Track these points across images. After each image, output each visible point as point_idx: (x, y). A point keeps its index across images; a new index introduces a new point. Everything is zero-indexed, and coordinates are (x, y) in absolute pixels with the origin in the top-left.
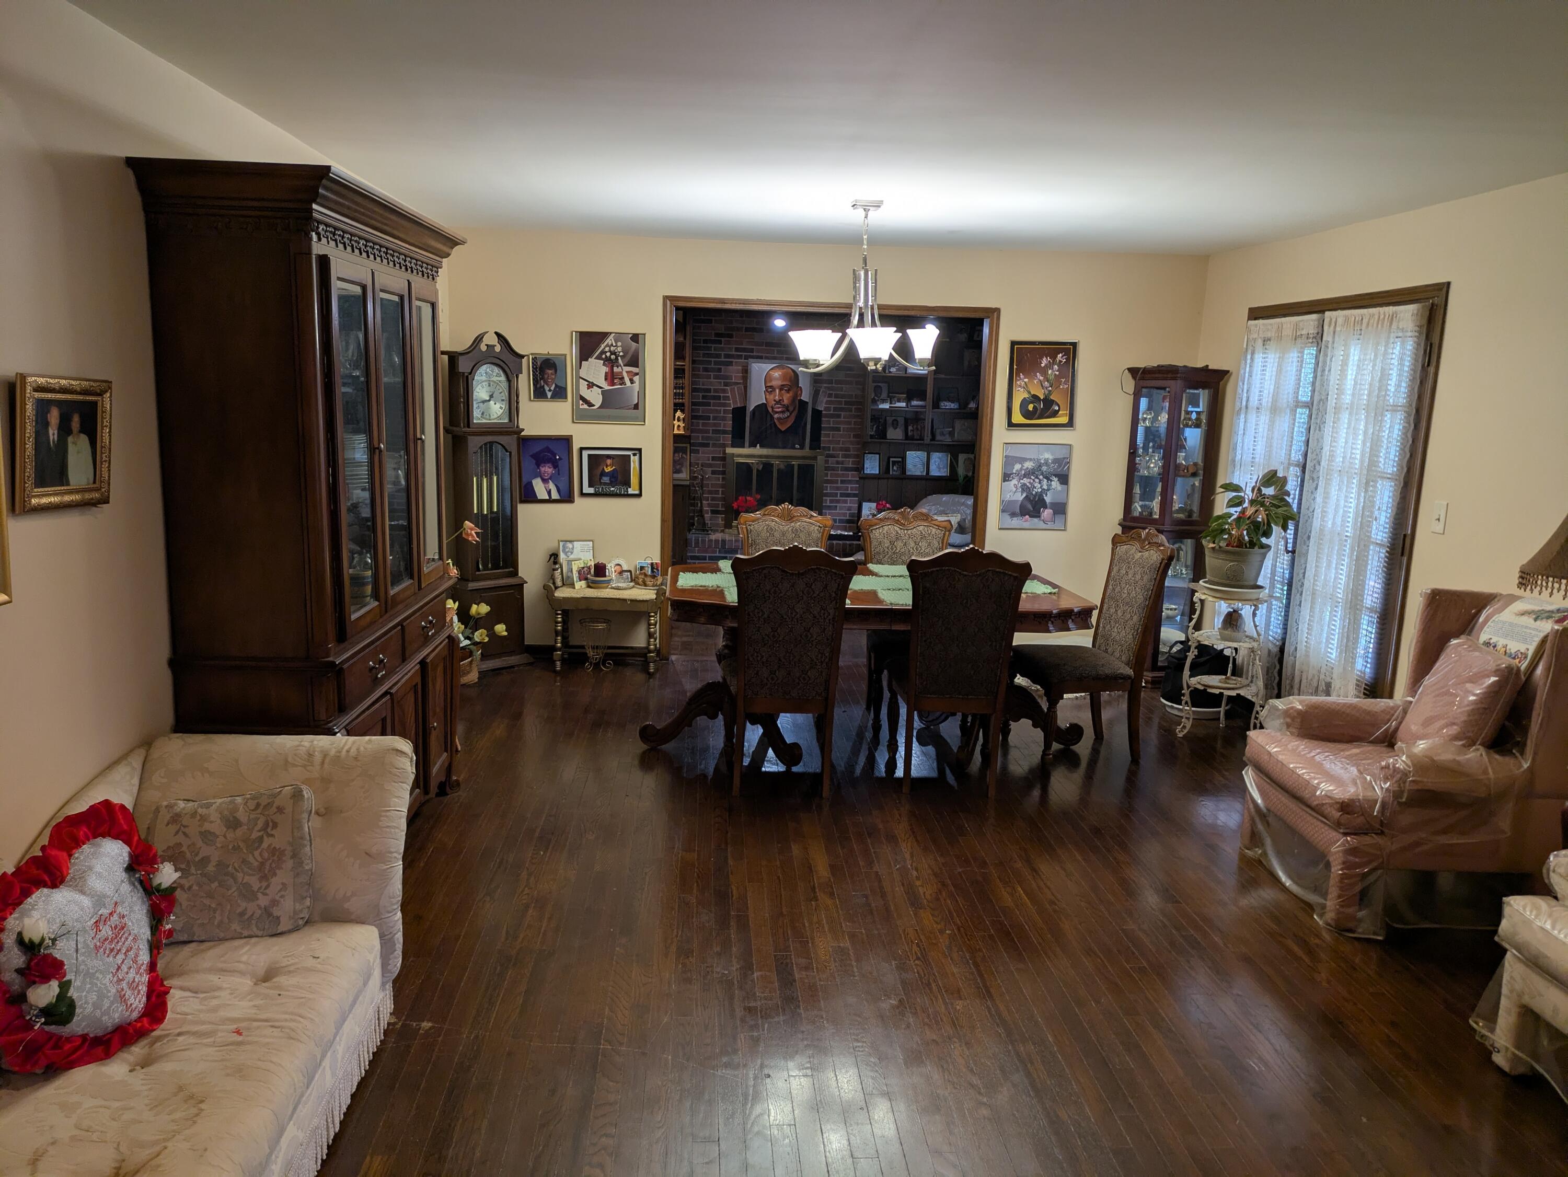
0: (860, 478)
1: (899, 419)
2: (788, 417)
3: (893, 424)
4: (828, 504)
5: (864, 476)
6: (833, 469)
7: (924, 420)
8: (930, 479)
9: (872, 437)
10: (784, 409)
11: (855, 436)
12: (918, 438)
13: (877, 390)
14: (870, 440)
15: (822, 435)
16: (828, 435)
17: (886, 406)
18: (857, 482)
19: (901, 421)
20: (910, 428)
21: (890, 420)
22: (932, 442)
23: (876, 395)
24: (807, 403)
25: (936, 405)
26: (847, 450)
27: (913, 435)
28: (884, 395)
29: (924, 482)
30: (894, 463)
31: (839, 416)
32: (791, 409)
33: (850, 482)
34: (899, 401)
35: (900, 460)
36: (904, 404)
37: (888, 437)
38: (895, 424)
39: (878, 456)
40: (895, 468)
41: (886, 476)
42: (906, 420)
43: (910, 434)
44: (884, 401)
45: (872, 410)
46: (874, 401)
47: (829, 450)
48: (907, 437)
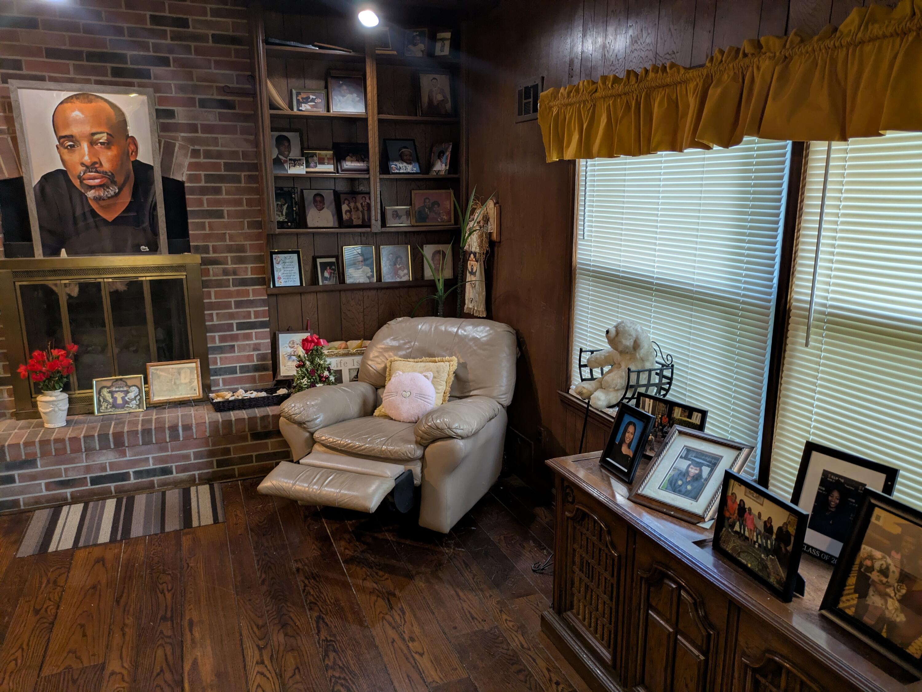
0: (268, 295)
1: (324, 193)
2: (116, 195)
3: (315, 201)
4: (218, 344)
5: (276, 291)
6: (220, 284)
7: (369, 193)
8: (382, 289)
9: (281, 225)
10: (105, 180)
11: (251, 225)
12: (360, 222)
13: (281, 141)
14: (278, 231)
15: (190, 227)
16: (202, 226)
17: (300, 170)
18: (263, 303)
19: (329, 196)
20: (345, 208)
21: (309, 195)
22: (384, 230)
23: (280, 153)
24: (150, 168)
25: (385, 169)
26: (241, 249)
27: (351, 220)
28: (295, 152)
29: (373, 293)
30: (324, 266)
31: (217, 191)
32: (120, 179)
33: (251, 303)
34: (321, 161)
35: (333, 260)
36: (329, 168)
37: (310, 223)
38: (319, 202)
39: (295, 256)
40: (326, 274)
41: (314, 288)
42: (337, 195)
43: (345, 217)
44: (295, 162)
45: (277, 178)
46: (277, 162)
47: (208, 253)
48: (341, 224)
